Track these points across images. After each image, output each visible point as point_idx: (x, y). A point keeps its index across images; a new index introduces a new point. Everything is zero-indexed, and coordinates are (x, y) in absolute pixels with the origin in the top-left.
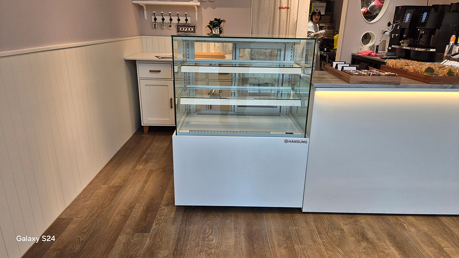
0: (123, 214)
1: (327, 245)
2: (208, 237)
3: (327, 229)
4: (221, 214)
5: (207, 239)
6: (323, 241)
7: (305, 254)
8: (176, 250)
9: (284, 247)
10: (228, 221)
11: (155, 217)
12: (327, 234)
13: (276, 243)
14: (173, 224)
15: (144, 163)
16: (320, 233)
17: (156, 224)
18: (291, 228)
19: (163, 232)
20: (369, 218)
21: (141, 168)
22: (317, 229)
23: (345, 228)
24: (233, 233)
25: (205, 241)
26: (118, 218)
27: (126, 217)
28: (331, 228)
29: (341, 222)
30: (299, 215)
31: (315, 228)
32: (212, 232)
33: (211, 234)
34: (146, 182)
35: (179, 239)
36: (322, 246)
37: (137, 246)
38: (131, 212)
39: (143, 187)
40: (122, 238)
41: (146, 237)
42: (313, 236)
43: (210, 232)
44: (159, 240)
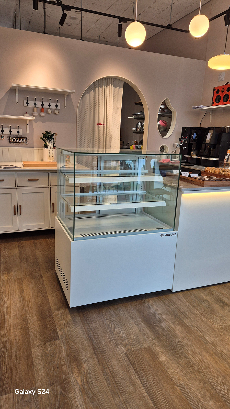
0: (20, 327)
1: (205, 315)
2: (114, 331)
3: (196, 302)
4: (111, 307)
5: (115, 333)
6: (200, 312)
7: (195, 325)
8: (94, 349)
9: (177, 324)
10: (122, 312)
11: (54, 323)
12: (199, 306)
13: (169, 322)
14: (75, 326)
15: (6, 273)
16: (194, 307)
17: (60, 330)
18: (172, 307)
19: (72, 335)
20: (217, 287)
21: (6, 278)
22: (190, 303)
23: (207, 298)
24: (132, 322)
25: (114, 334)
26: (18, 332)
27: (25, 329)
28: (199, 301)
29: (202, 295)
30: (170, 295)
31: (188, 304)
32: (114, 325)
33: (115, 327)
34: (22, 291)
35: (90, 339)
36: (202, 317)
37: (56, 355)
38: (27, 323)
39: (23, 297)
40: (36, 352)
41: (59, 344)
42: (191, 310)
43: (113, 326)
44: (73, 344)
